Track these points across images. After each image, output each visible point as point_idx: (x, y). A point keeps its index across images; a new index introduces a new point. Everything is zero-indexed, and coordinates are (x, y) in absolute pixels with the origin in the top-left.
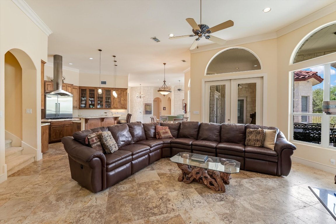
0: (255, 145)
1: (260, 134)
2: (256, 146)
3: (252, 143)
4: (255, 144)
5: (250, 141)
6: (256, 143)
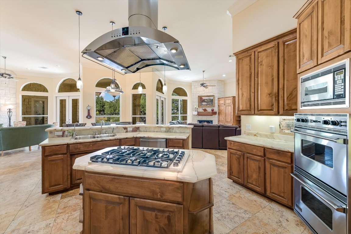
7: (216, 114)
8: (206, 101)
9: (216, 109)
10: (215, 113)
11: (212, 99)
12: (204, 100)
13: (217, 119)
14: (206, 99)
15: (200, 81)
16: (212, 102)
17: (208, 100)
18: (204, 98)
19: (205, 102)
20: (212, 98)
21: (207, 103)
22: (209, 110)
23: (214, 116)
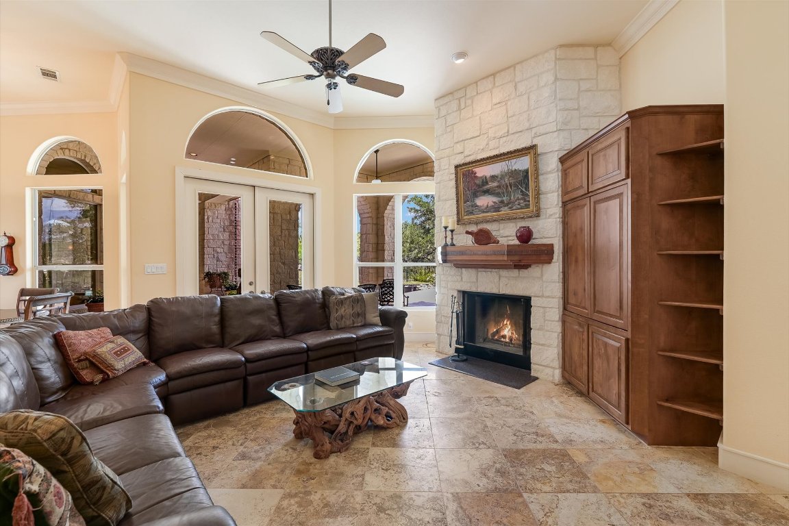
0: (355, 325)
1: (360, 303)
2: (358, 326)
3: (349, 323)
4: (353, 323)
5: (344, 319)
6: (355, 320)
7: (549, 261)
8: (495, 184)
9: (548, 229)
10: (544, 254)
11: (527, 171)
12: (485, 181)
13: (556, 289)
14: (493, 178)
15: (465, 87)
16: (527, 188)
17: (503, 177)
18: (483, 172)
19: (487, 192)
20: (523, 163)
21: (498, 195)
22: (506, 234)
23: (535, 271)
